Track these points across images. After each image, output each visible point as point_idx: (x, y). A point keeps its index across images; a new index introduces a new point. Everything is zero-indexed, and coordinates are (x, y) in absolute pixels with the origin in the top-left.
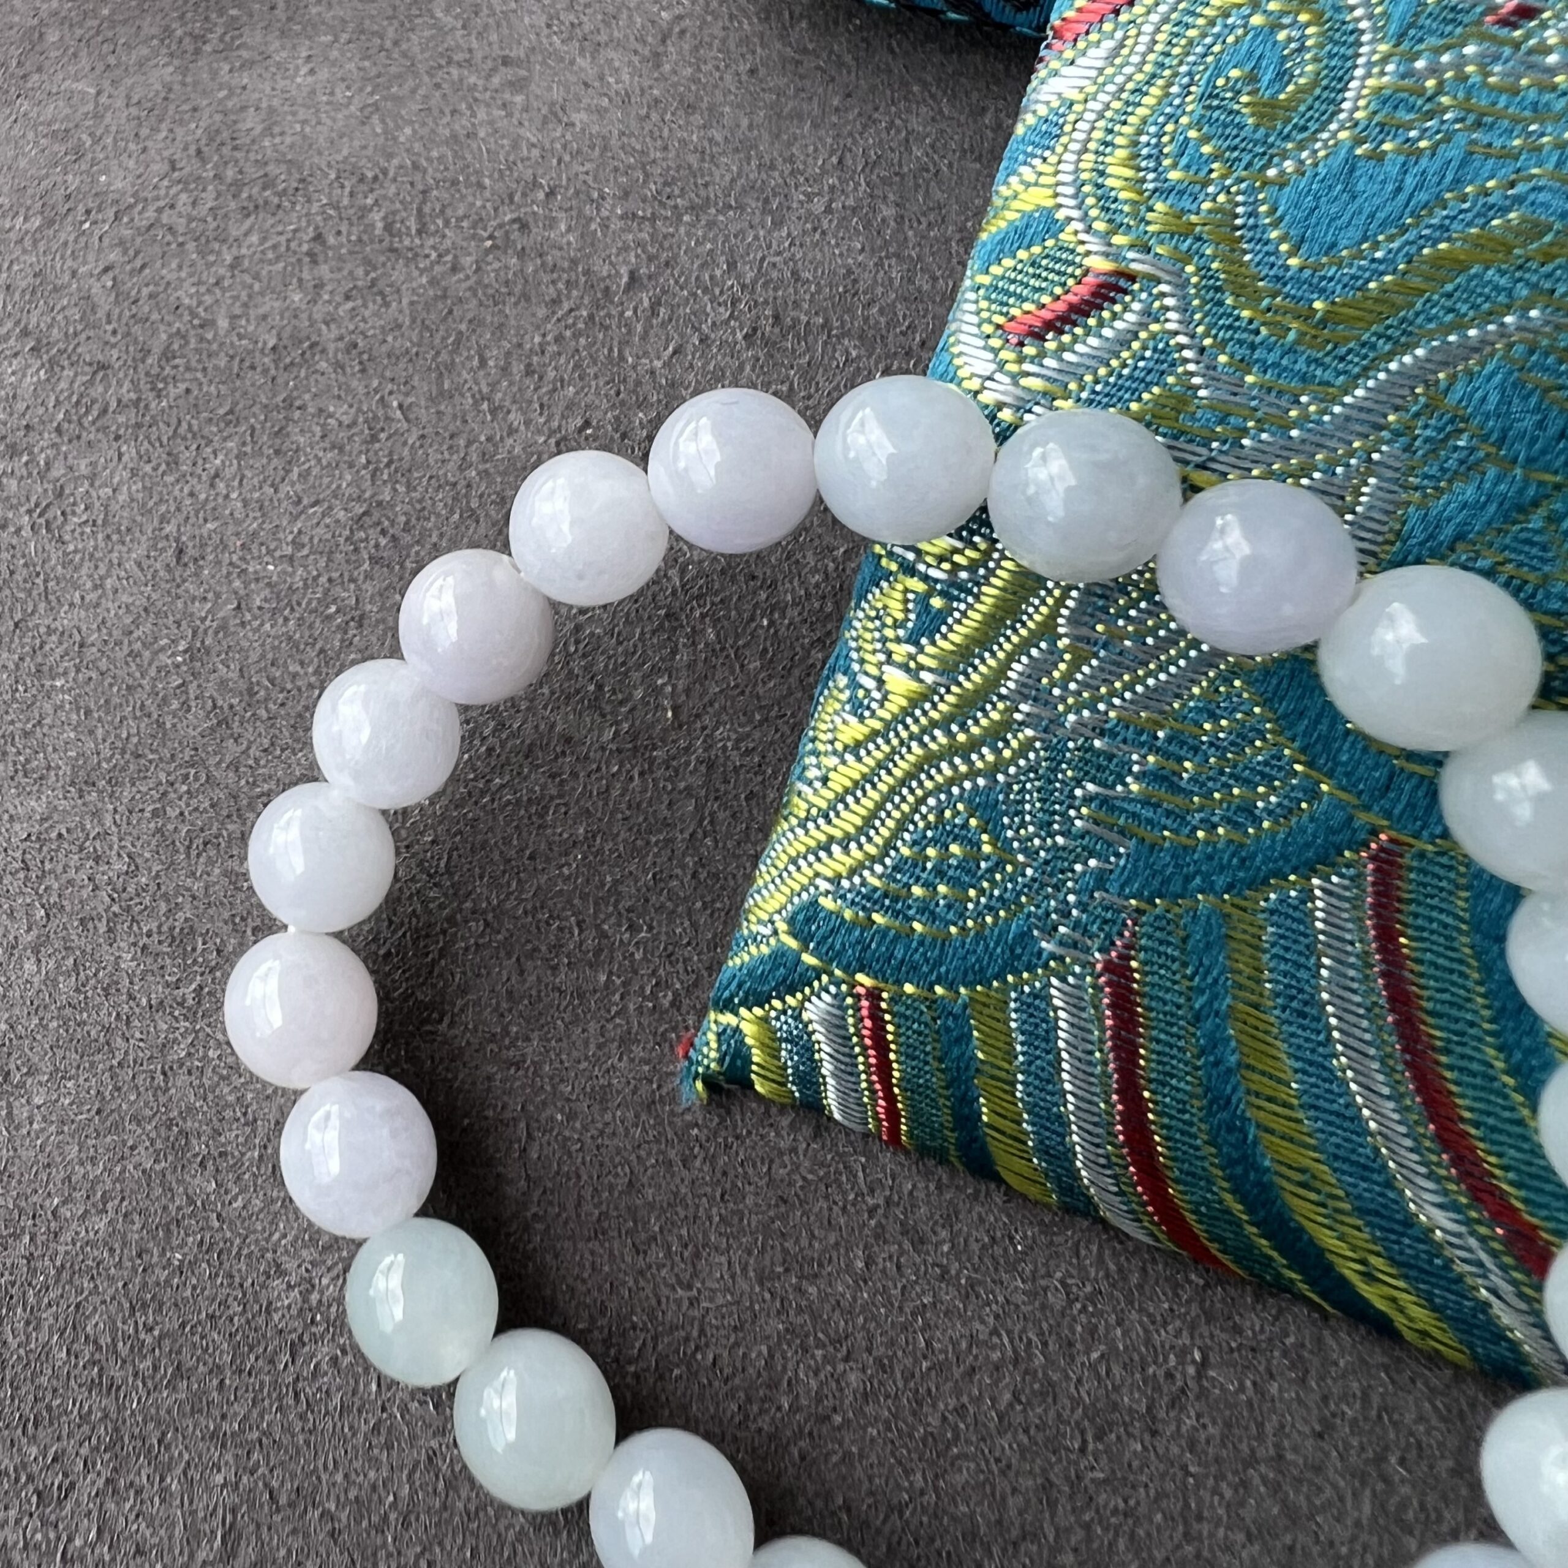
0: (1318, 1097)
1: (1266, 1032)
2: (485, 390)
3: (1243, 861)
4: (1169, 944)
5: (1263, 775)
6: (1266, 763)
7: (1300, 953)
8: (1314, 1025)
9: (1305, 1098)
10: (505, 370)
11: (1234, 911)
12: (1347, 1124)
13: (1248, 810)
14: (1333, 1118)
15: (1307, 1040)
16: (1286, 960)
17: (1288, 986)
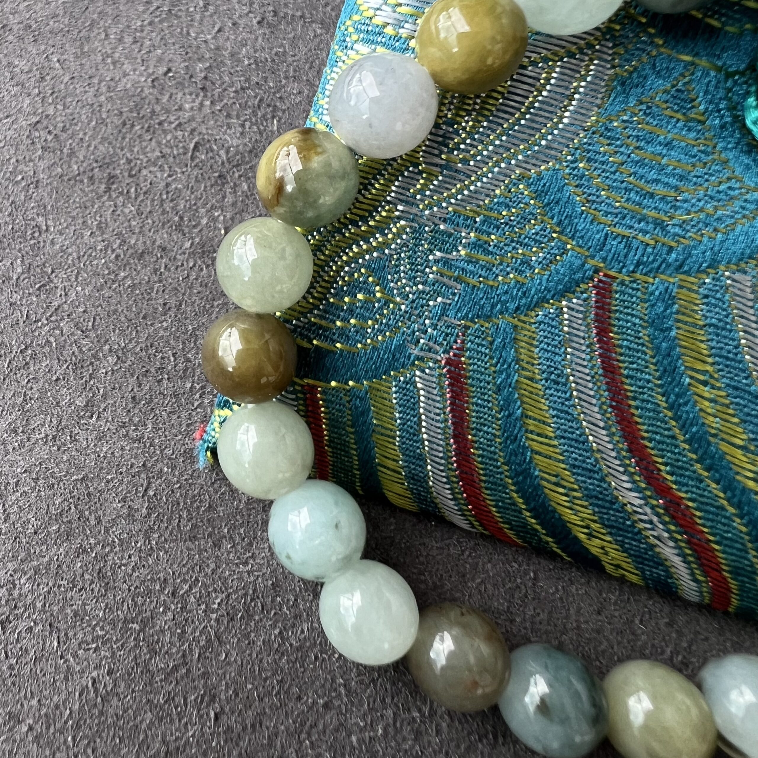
0: (565, 431)
1: (537, 395)
2: (109, 52)
3: (524, 293)
4: (483, 346)
5: (536, 241)
6: (537, 234)
7: (555, 346)
8: (563, 388)
9: (558, 432)
10: (121, 40)
11: (520, 324)
12: (581, 446)
13: (526, 262)
14: (573, 443)
15: (559, 397)
16: (549, 352)
17: (549, 366)
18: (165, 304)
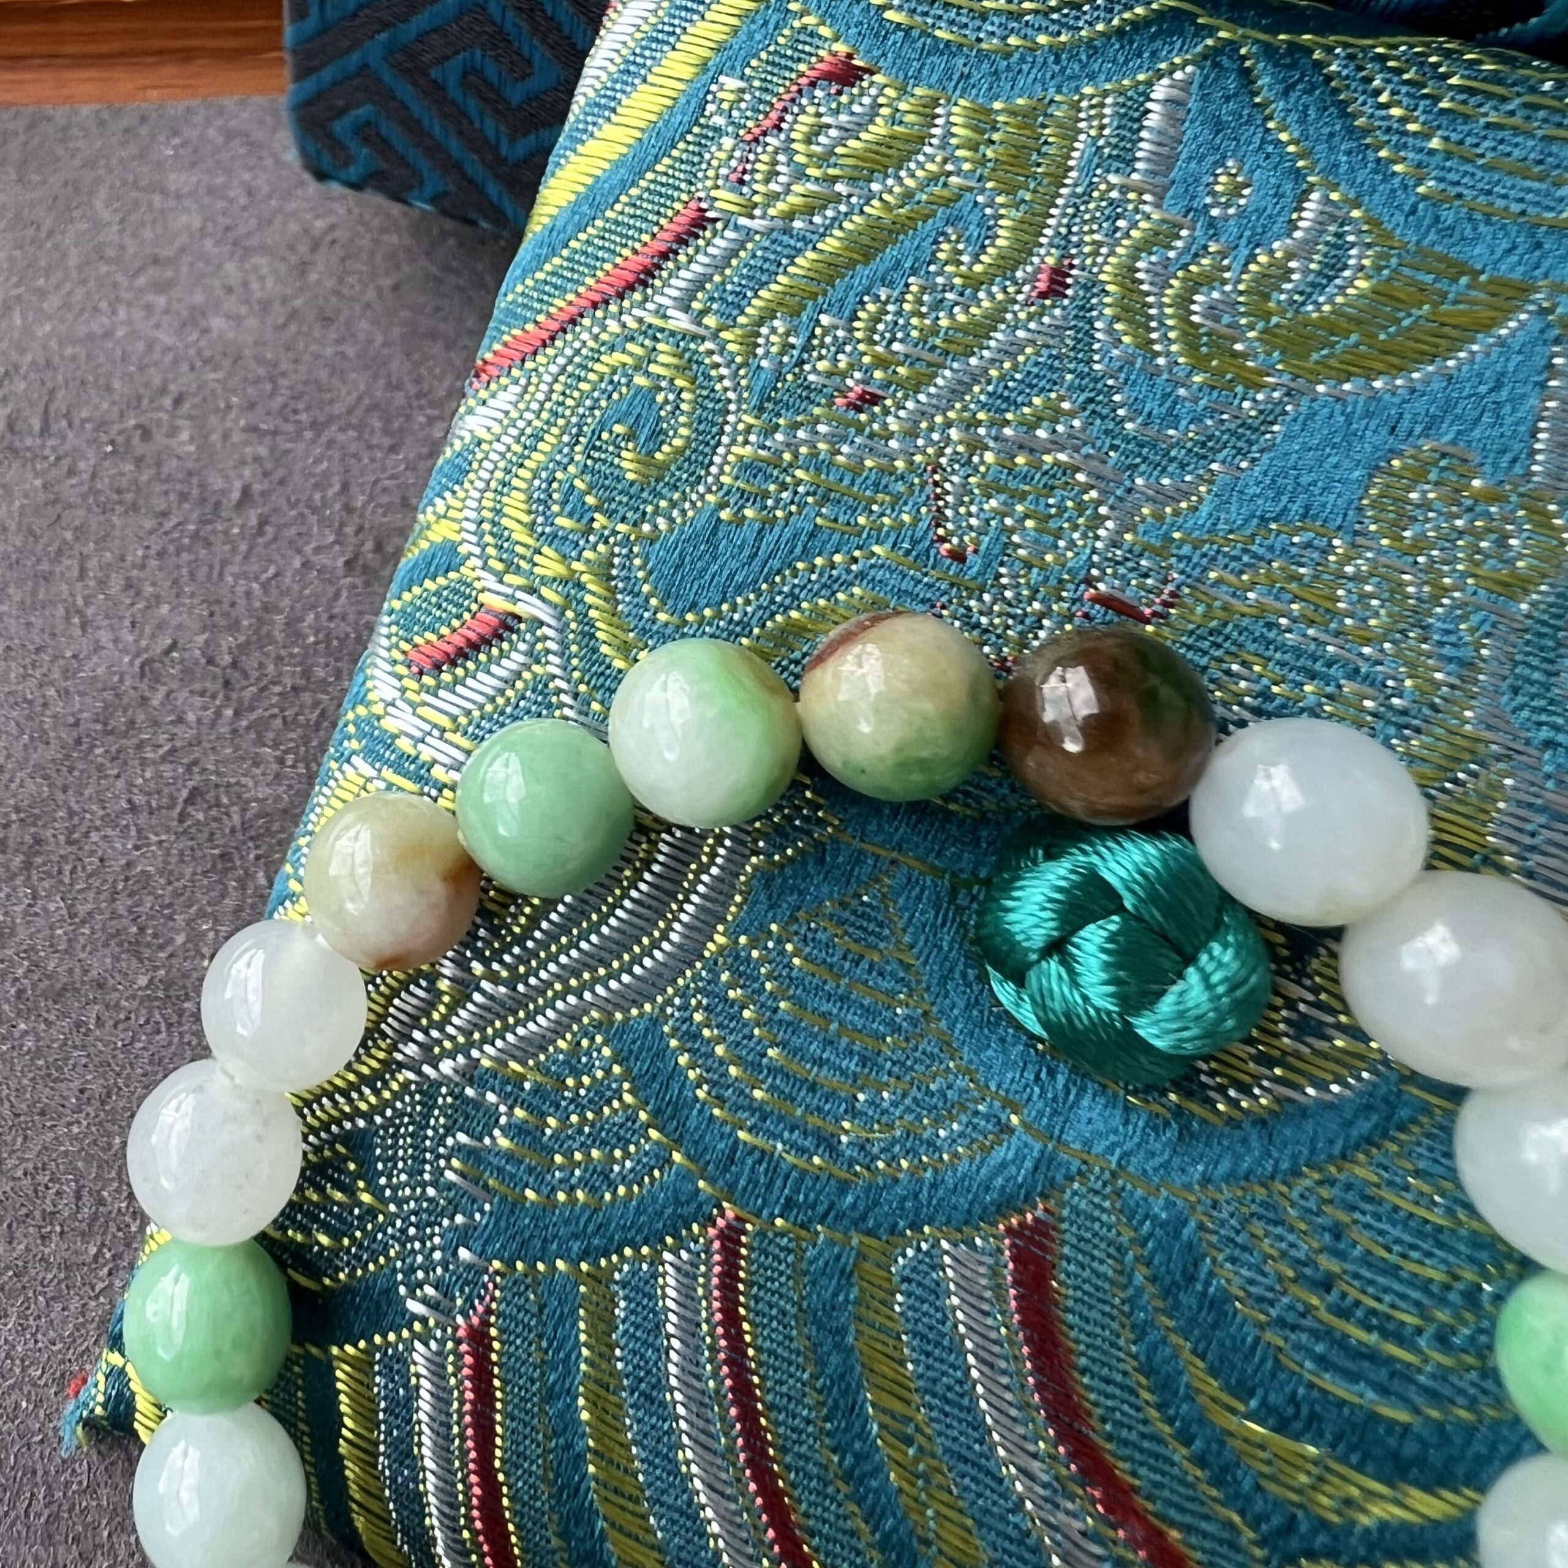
3: (598, 1227)
4: (527, 1312)
5: (619, 1137)
6: (622, 1125)
11: (589, 1281)
13: (604, 1173)
18: (82, 1091)
